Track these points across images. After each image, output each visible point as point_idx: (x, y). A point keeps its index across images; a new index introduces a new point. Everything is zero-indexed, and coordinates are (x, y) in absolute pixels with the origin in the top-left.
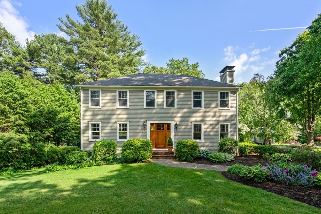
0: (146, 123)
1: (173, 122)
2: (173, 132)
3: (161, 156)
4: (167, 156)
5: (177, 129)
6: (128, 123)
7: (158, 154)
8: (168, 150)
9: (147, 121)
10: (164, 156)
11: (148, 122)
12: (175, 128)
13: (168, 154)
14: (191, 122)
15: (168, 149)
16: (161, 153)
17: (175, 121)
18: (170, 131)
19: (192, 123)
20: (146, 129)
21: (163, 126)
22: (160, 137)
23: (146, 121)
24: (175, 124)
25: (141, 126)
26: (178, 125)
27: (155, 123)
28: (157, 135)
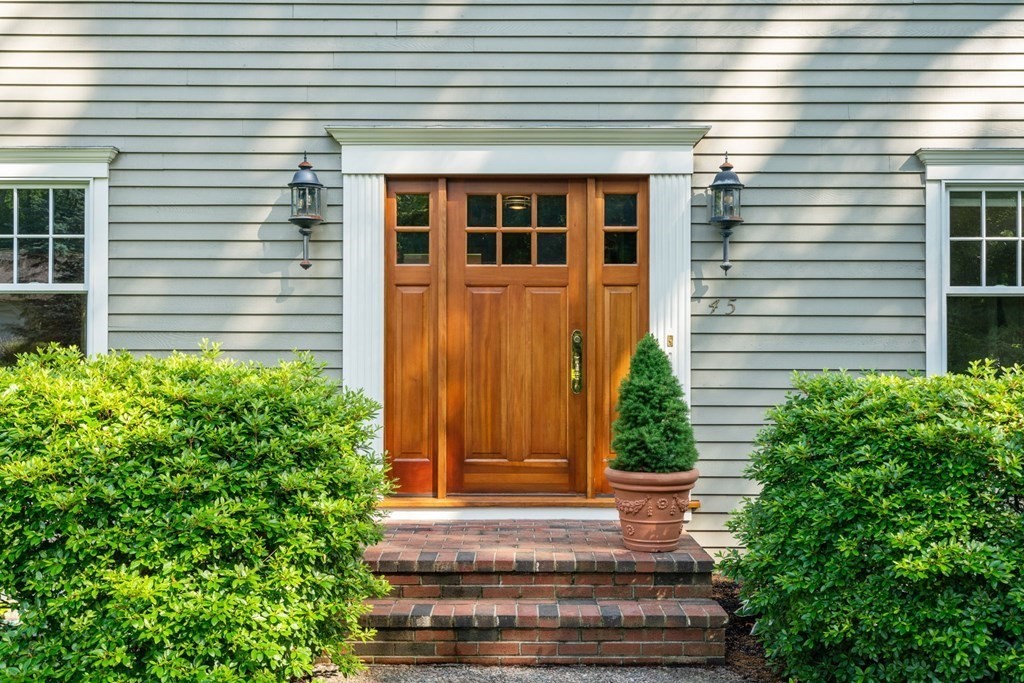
0: (325, 179)
1: (681, 158)
2: (687, 289)
3: (524, 627)
4: (612, 626)
5: (739, 252)
6: (102, 169)
7: (480, 594)
8: (623, 536)
9: (347, 151)
10: (571, 627)
11: (353, 158)
12: (705, 234)
13: (620, 593)
14: (918, 162)
15: (625, 513)
16: (522, 571)
17: (705, 146)
18: (641, 285)
19: (933, 171)
20: (329, 251)
21: (554, 210)
22: (508, 349)
23: (333, 144)
24: (708, 181)
25: (264, 214)
26: (748, 198)
27: (451, 180)
28: (476, 325)
